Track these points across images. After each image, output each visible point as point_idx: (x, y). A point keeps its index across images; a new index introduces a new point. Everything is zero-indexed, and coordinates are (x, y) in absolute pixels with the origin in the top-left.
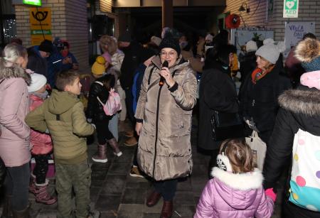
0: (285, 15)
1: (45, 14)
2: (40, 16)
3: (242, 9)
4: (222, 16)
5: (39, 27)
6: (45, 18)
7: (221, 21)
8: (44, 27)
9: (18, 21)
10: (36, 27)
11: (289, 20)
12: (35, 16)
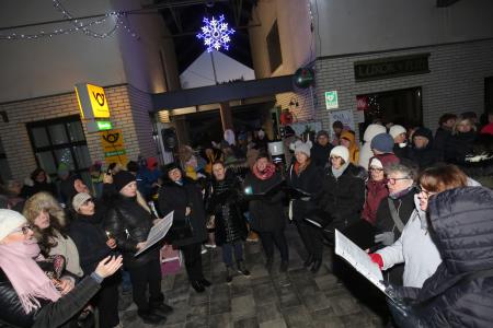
0: (328, 107)
1: (117, 136)
2: (112, 139)
3: (292, 104)
4: (274, 110)
5: (113, 149)
6: (116, 139)
7: (274, 114)
8: (118, 148)
9: (90, 146)
10: (109, 150)
11: (332, 111)
12: (107, 139)
